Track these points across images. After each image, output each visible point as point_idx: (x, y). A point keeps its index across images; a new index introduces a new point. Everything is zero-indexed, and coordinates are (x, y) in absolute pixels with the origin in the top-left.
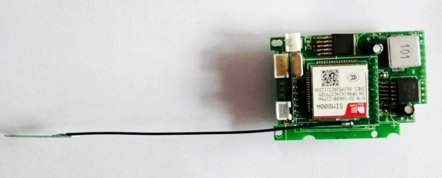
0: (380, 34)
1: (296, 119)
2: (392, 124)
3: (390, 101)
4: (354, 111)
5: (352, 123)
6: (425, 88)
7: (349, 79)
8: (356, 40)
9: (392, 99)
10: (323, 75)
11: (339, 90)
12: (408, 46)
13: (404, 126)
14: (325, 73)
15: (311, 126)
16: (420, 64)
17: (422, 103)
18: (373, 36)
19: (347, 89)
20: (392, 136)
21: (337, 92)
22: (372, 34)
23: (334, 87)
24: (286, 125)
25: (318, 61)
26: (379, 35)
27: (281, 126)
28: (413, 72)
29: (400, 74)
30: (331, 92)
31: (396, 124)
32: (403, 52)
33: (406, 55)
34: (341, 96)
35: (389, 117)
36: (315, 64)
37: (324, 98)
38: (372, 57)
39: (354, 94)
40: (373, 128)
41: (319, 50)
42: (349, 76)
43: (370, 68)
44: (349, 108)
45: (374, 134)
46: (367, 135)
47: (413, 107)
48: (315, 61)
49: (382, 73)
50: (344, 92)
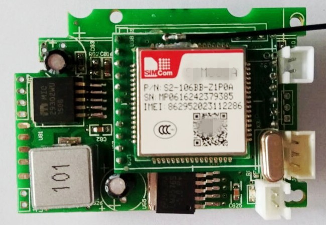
0: (102, 208)
1: (272, 49)
2: (82, 36)
3: (87, 79)
4: (165, 62)
5: (164, 38)
6: (19, 103)
7: (172, 127)
8: (146, 197)
9: (84, 84)
10: (224, 136)
11: (193, 106)
12: (54, 189)
13: (61, 32)
14: (221, 140)
15: (243, 35)
16: (31, 152)
17: (24, 76)
18: (114, 206)
19: (178, 106)
20: (83, 13)
21: (198, 101)
22: (116, 208)
23: (202, 112)
24: (283, 37)
25: (228, 163)
26: (104, 206)
27: (292, 36)
28: (40, 135)
29: (66, 131)
30: (209, 101)
31: (77, 36)
32: (64, 177)
33: (58, 172)
34: (189, 92)
35: (88, 49)
36: (236, 158)
37: (222, 90)
38: (126, 169)
39: (164, 96)
40: (120, 28)
41: (217, 180)
42: (172, 133)
43: (129, 148)
44: (174, 69)
45: (116, 18)
46: (130, 16)
47: (48, 68)
48: (234, 162)
49: (101, 134)
50: (184, 101)
